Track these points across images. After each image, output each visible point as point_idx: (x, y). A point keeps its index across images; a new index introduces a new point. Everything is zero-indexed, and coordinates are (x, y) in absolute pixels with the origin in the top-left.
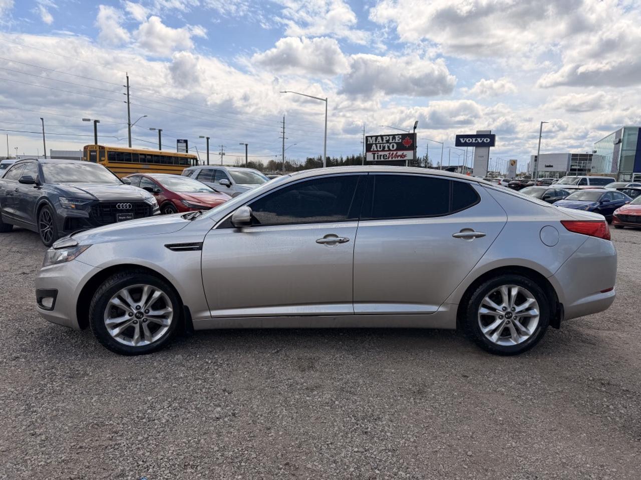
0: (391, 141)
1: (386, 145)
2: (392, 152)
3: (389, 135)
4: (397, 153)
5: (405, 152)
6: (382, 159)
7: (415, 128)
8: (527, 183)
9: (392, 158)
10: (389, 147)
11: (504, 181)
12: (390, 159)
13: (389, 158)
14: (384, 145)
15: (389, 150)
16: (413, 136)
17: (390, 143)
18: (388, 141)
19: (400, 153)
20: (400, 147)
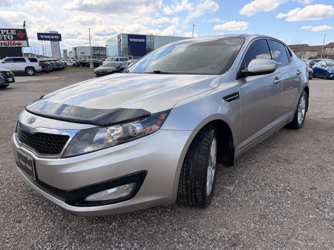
0: (8, 33)
1: (5, 36)
2: (10, 41)
3: (5, 29)
4: (14, 42)
5: (21, 42)
6: (3, 46)
7: (24, 25)
8: (86, 61)
9: (11, 45)
10: (7, 38)
11: (73, 60)
12: (10, 46)
13: (8, 45)
14: (3, 36)
15: (8, 40)
16: (24, 31)
17: (8, 35)
18: (5, 33)
19: (17, 42)
20: (16, 38)
